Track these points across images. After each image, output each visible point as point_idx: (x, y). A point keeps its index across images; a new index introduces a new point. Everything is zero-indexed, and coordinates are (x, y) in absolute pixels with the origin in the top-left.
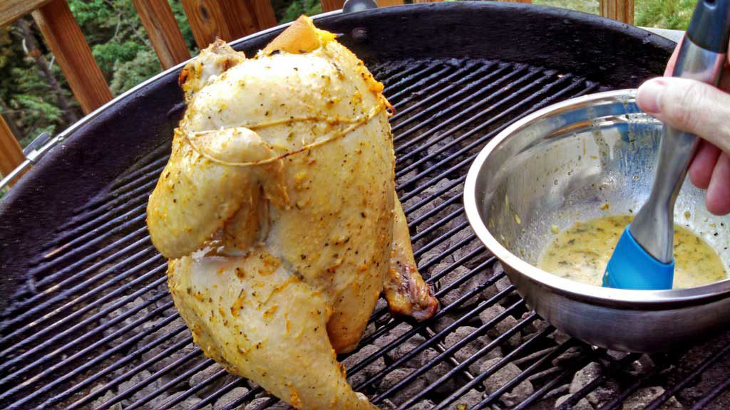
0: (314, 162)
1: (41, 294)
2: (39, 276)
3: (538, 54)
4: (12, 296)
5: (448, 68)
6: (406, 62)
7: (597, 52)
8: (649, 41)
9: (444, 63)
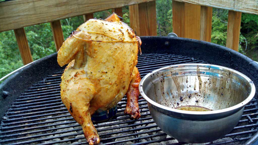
0: (100, 46)
1: (45, 84)
2: (48, 79)
3: (220, 63)
4: (38, 82)
5: (190, 60)
6: (179, 56)
7: (237, 65)
8: (251, 63)
9: (190, 59)
